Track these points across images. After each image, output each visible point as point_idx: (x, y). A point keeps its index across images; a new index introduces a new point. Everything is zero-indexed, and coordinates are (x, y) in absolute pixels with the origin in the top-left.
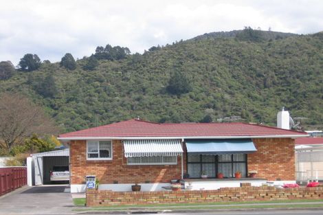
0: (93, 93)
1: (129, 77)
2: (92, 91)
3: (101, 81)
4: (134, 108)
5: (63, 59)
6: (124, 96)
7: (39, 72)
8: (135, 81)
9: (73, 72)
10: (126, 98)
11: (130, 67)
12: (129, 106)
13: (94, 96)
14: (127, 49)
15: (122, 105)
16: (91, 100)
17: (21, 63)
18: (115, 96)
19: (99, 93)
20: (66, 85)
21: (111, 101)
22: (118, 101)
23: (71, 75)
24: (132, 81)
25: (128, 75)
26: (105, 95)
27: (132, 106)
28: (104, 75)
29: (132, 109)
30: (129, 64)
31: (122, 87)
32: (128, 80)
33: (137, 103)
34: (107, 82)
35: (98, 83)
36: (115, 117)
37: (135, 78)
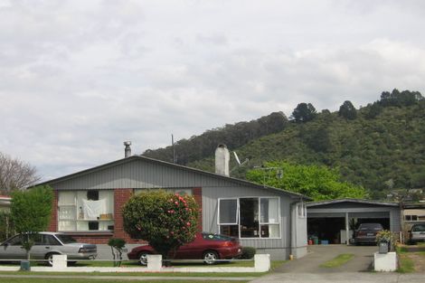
0: (371, 146)
1: (413, 125)
2: (370, 143)
3: (381, 132)
4: (416, 161)
5: (342, 107)
6: (406, 148)
7: (314, 123)
8: (420, 130)
9: (353, 121)
10: (409, 150)
11: (416, 114)
12: (411, 159)
13: (372, 149)
14: (418, 93)
15: (403, 159)
16: (367, 154)
17: (294, 114)
18: (396, 148)
19: (378, 145)
20: (343, 137)
21: (390, 154)
22: (399, 154)
23: (350, 126)
24: (416, 130)
25: (413, 123)
26: (384, 147)
27: (414, 159)
28: (385, 124)
29: (414, 163)
30: (416, 111)
31: (405, 138)
32: (412, 128)
33: (420, 155)
34: (389, 132)
35: (377, 134)
36: (393, 172)
37: (420, 127)
